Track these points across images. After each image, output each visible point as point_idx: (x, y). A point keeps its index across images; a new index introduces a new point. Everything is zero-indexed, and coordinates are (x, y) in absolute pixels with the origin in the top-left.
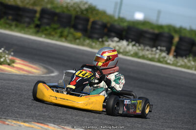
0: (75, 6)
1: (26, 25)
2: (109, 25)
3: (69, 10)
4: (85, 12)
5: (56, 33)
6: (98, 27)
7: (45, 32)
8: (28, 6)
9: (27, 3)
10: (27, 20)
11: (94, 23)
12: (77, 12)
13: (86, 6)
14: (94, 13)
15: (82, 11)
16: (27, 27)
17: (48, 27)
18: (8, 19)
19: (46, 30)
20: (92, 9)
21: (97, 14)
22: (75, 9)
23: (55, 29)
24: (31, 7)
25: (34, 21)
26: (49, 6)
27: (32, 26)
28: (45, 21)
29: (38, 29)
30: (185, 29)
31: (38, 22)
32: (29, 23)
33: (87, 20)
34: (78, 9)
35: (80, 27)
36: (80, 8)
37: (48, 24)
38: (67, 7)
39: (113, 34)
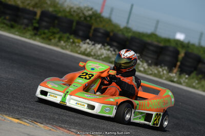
0: (79, 11)
1: (23, 26)
2: (111, 34)
3: (72, 15)
4: (88, 19)
5: (55, 38)
6: (99, 34)
7: (43, 36)
8: (28, 7)
9: (28, 4)
10: (26, 21)
11: (96, 30)
12: (80, 18)
13: (90, 12)
14: (98, 20)
15: (85, 18)
16: (24, 29)
17: (46, 31)
18: (5, 19)
19: (44, 33)
20: (96, 16)
21: (101, 21)
22: (78, 15)
23: (54, 33)
24: (31, 9)
25: (32, 24)
26: (51, 9)
27: (30, 28)
28: (44, 24)
29: (36, 31)
30: (193, 45)
31: (37, 25)
32: (27, 25)
33: (90, 27)
34: (81, 15)
35: (81, 33)
36: (83, 14)
37: (47, 28)
38: (70, 12)
39: (115, 44)
